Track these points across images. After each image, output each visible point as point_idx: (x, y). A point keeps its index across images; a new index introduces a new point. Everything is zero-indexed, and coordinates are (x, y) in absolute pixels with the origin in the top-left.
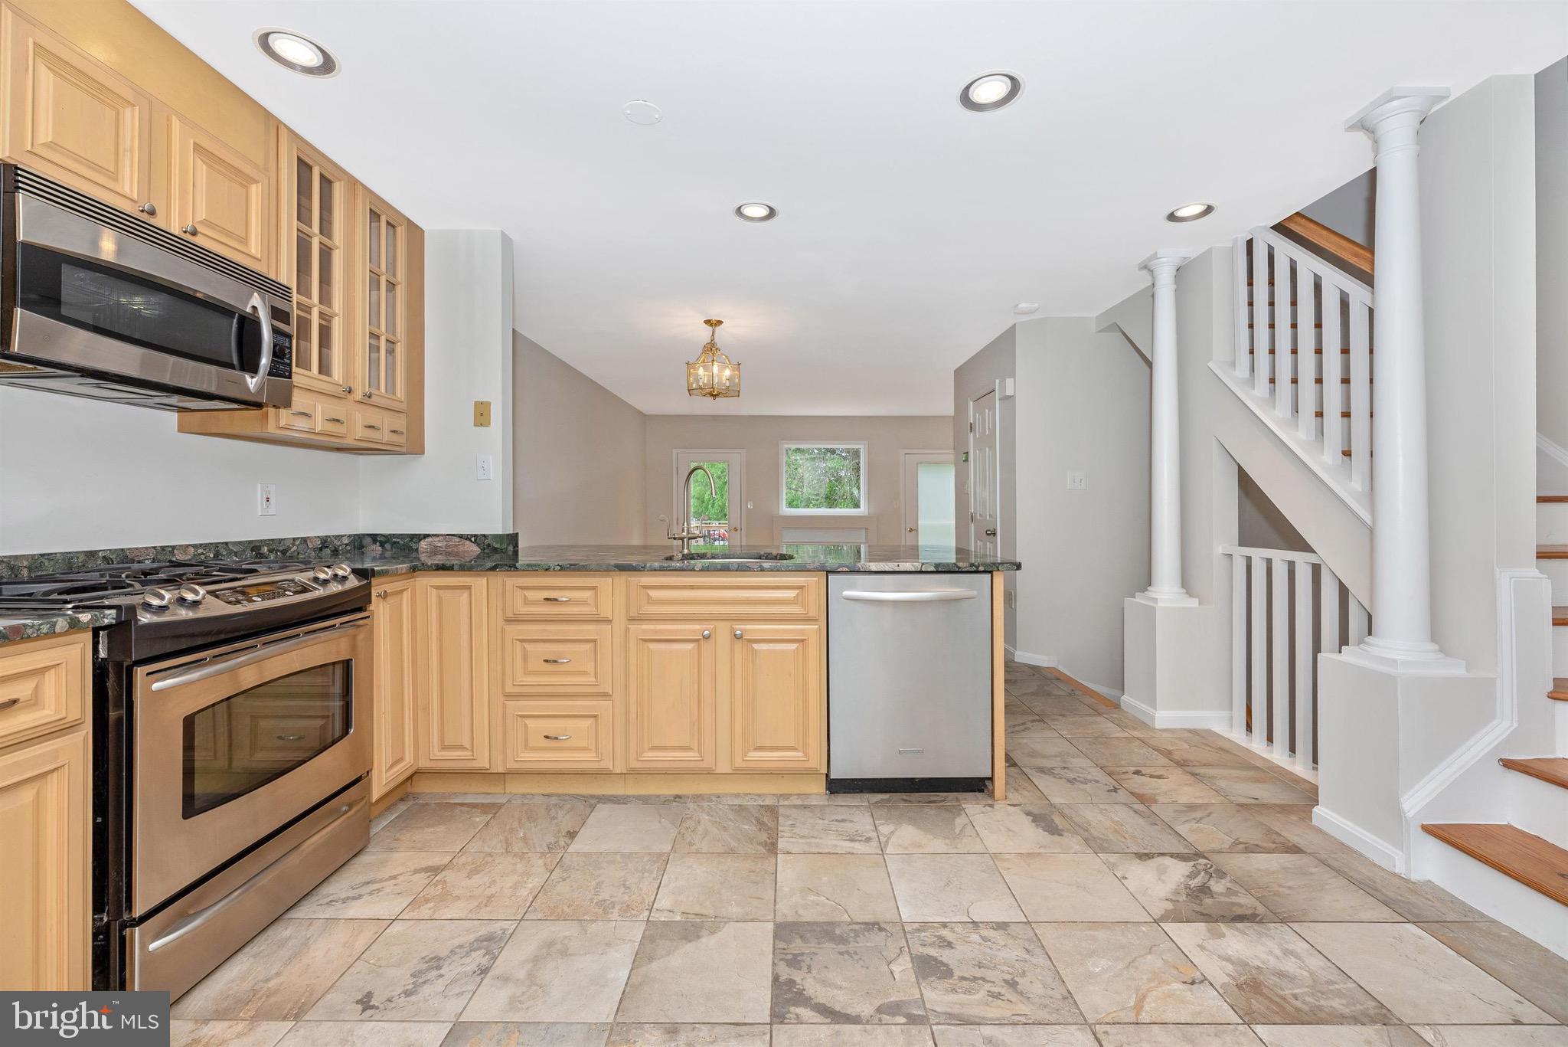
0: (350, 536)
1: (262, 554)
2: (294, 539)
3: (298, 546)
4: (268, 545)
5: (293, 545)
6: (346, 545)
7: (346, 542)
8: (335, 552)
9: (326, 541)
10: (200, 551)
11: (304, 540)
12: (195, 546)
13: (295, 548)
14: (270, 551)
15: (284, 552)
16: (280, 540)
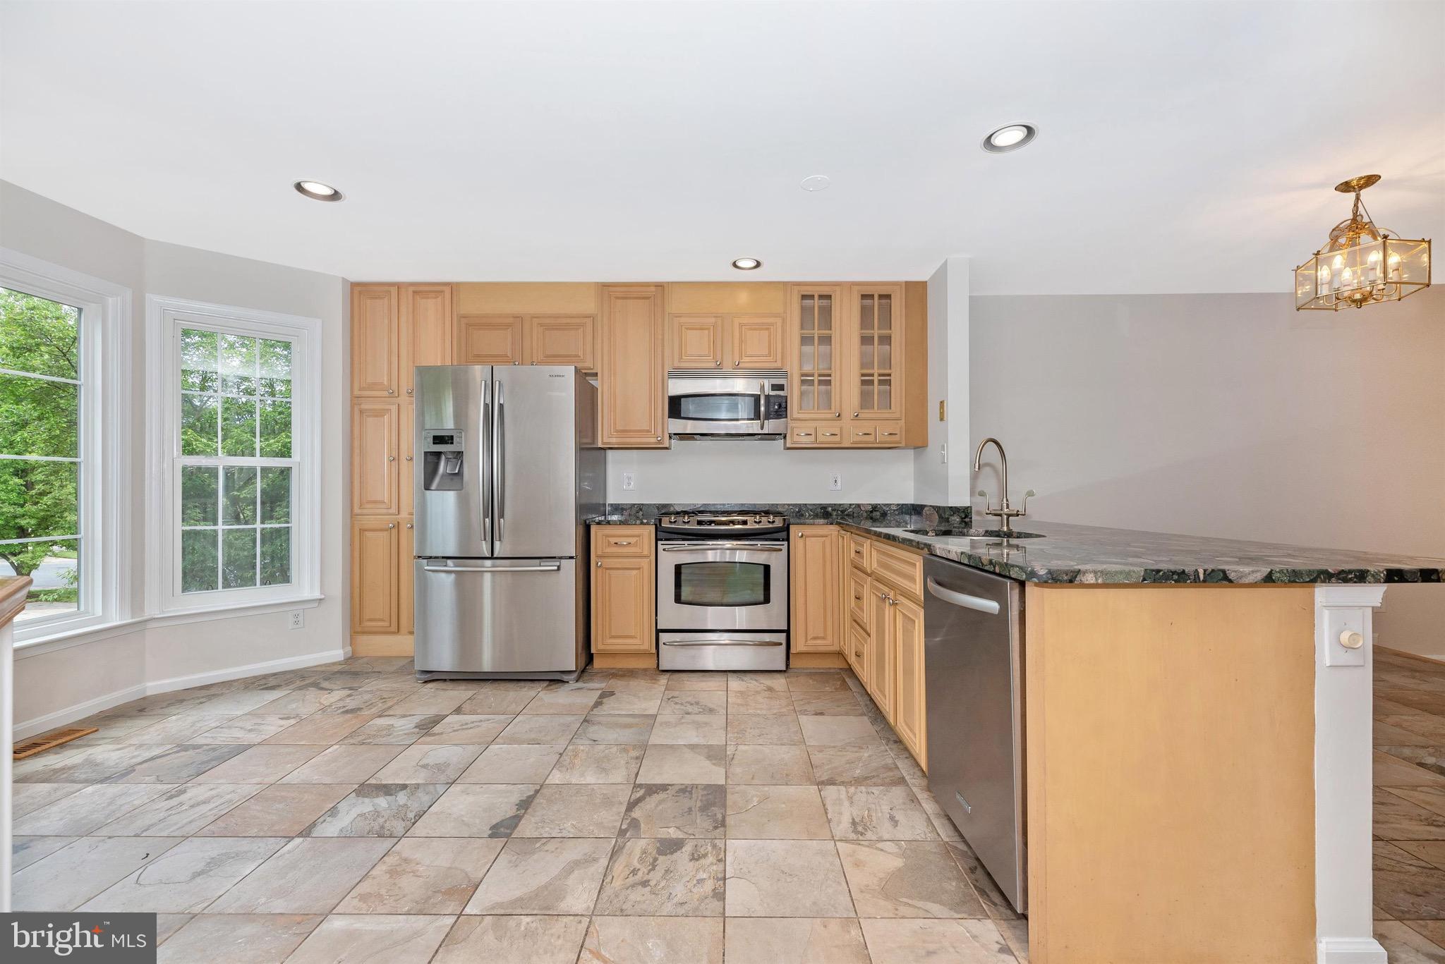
0: (898, 505)
1: (828, 512)
2: (850, 505)
3: (853, 509)
4: (832, 507)
5: (850, 508)
6: (894, 510)
7: (895, 508)
8: (884, 515)
9: (876, 507)
10: (791, 507)
11: (859, 506)
12: (789, 505)
13: (850, 510)
14: (833, 510)
15: (843, 512)
16: (840, 505)
